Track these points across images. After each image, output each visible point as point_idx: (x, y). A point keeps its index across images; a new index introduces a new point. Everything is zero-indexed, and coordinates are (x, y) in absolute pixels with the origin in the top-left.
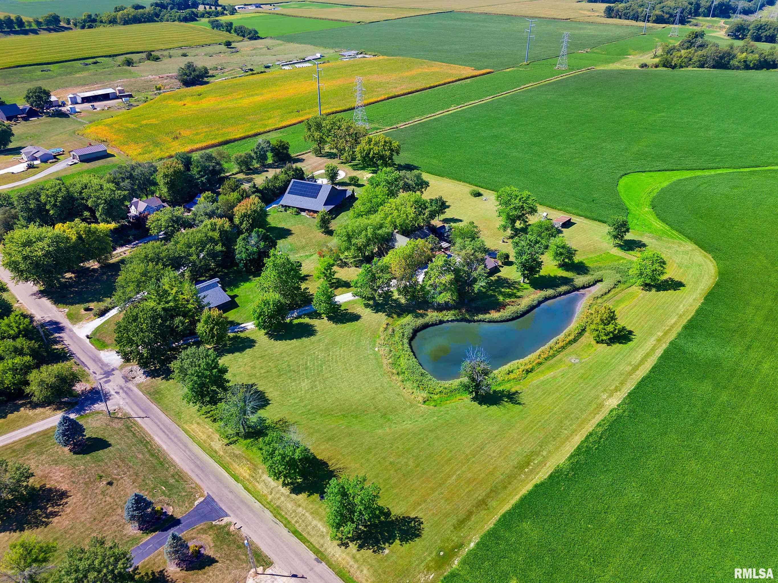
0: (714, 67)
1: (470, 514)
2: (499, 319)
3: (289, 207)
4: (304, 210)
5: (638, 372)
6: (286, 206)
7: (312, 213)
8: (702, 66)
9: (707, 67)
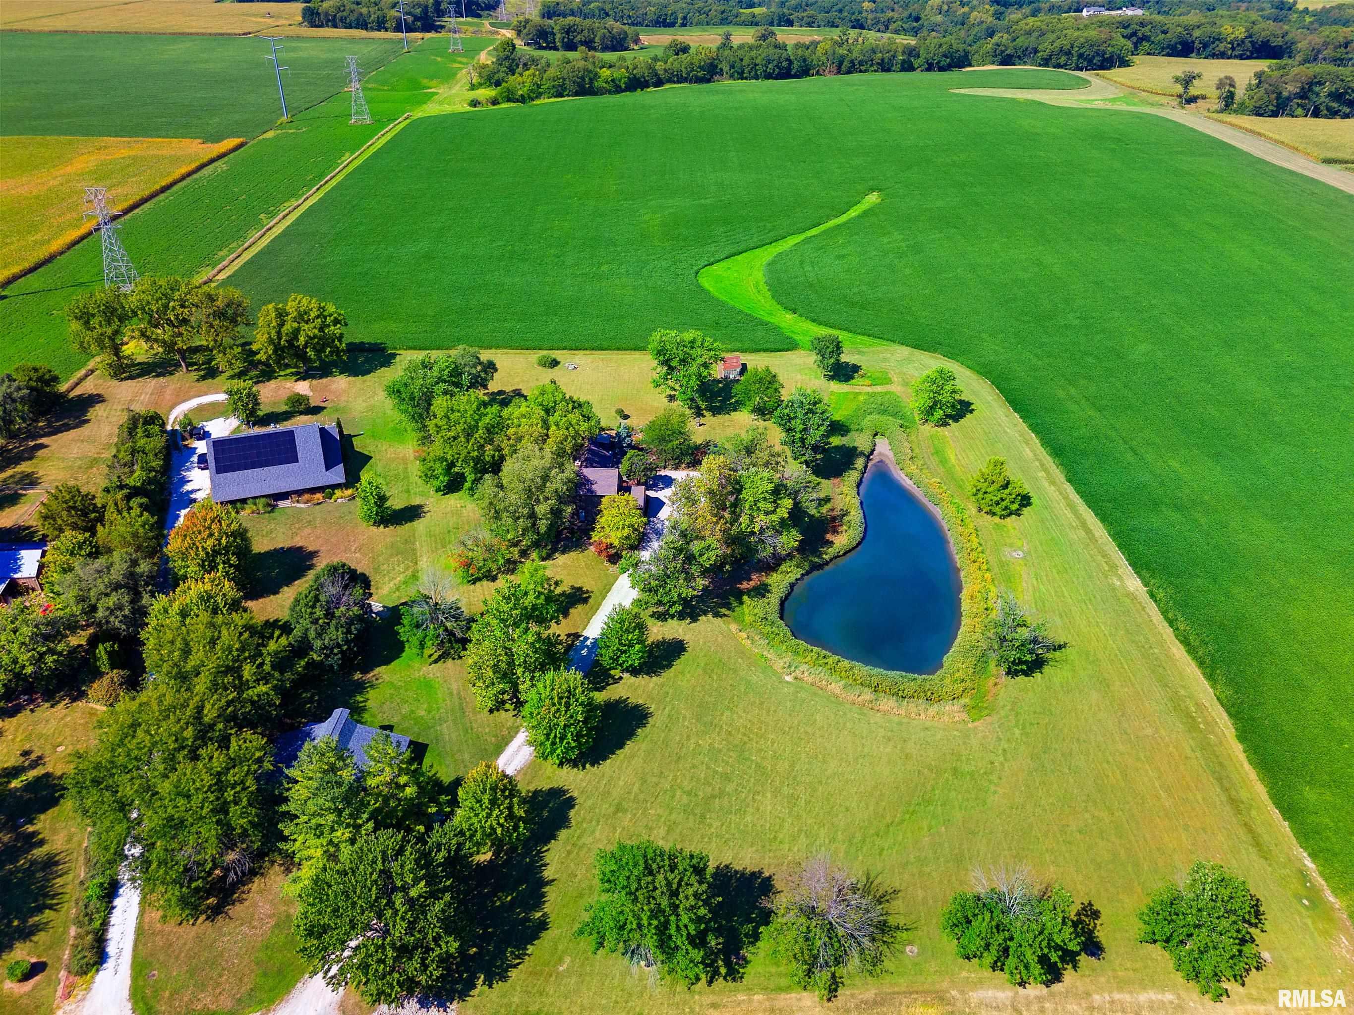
0: (577, 94)
1: (1249, 829)
2: (854, 543)
3: (244, 501)
4: (284, 496)
5: (1097, 534)
6: (233, 502)
7: (306, 496)
8: (561, 95)
9: (568, 95)
